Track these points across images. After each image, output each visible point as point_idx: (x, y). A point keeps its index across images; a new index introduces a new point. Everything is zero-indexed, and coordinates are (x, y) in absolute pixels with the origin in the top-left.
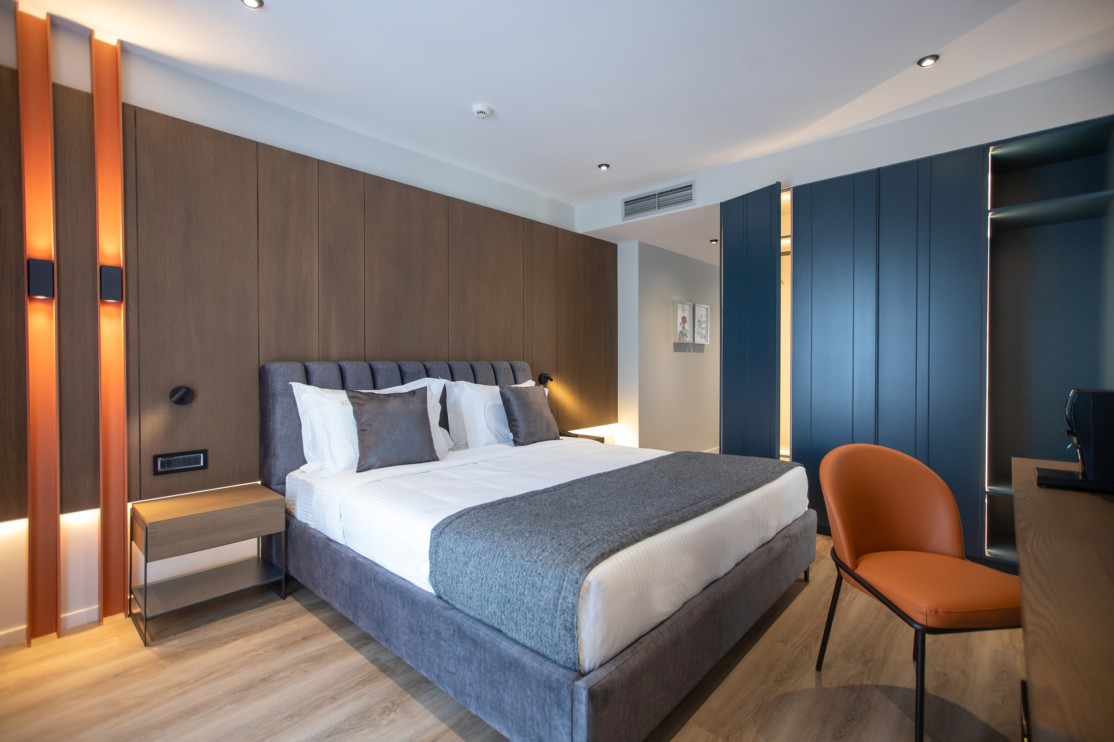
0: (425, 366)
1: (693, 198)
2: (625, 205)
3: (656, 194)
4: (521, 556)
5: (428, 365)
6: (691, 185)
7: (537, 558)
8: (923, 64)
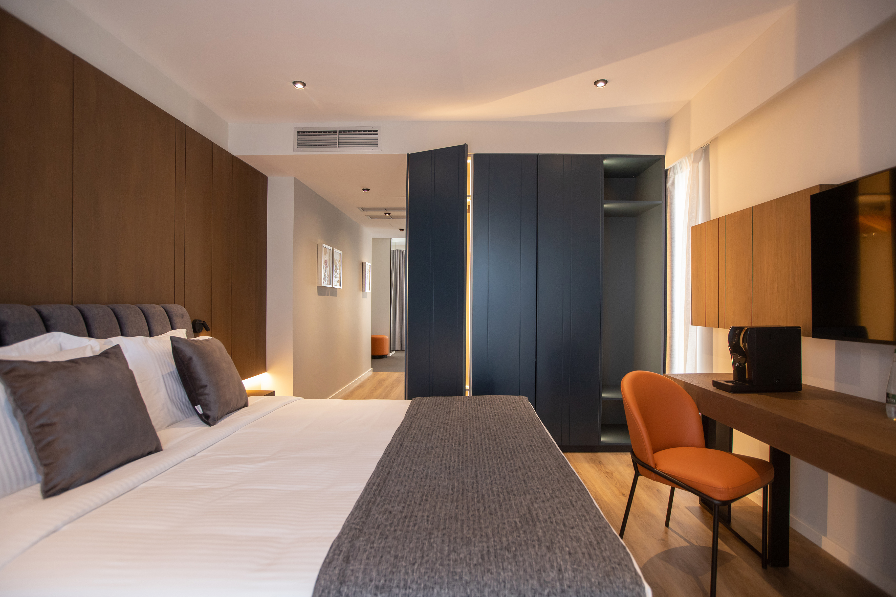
0: (39, 312)
1: (378, 143)
2: (298, 135)
3: (337, 131)
4: (533, 591)
5: (46, 310)
6: (377, 131)
7: (562, 585)
8: (598, 85)
